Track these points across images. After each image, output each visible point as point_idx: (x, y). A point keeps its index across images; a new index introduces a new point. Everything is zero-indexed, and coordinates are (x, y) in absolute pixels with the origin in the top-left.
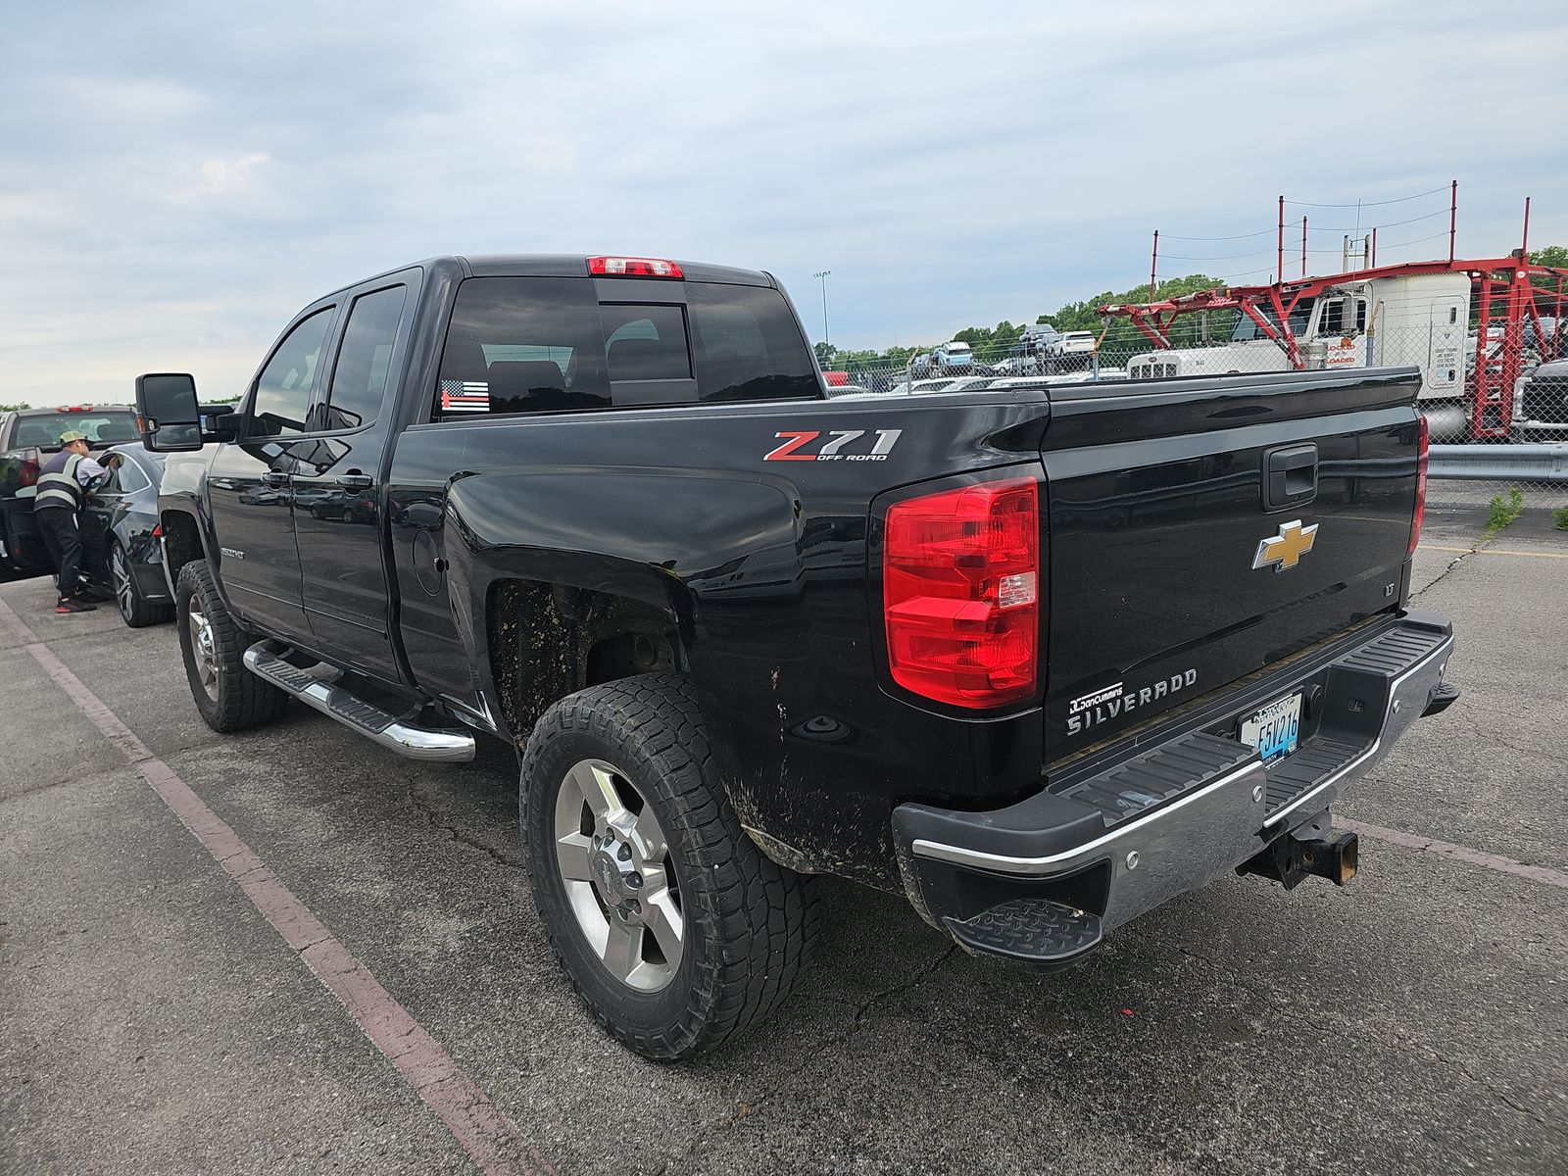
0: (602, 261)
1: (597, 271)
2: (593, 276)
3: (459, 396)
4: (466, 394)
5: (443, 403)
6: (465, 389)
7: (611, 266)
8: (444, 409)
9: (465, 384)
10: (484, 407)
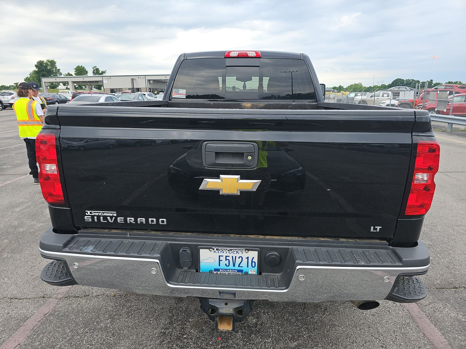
0: (229, 52)
1: (227, 56)
2: (225, 58)
3: (177, 93)
4: (179, 93)
5: (173, 95)
6: (179, 91)
7: (232, 55)
8: (173, 96)
9: (179, 90)
10: (185, 98)
